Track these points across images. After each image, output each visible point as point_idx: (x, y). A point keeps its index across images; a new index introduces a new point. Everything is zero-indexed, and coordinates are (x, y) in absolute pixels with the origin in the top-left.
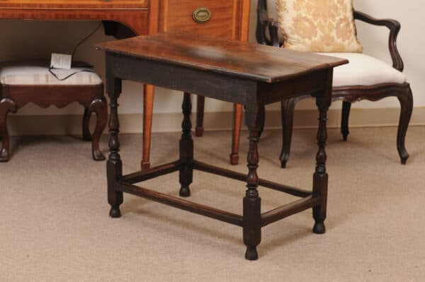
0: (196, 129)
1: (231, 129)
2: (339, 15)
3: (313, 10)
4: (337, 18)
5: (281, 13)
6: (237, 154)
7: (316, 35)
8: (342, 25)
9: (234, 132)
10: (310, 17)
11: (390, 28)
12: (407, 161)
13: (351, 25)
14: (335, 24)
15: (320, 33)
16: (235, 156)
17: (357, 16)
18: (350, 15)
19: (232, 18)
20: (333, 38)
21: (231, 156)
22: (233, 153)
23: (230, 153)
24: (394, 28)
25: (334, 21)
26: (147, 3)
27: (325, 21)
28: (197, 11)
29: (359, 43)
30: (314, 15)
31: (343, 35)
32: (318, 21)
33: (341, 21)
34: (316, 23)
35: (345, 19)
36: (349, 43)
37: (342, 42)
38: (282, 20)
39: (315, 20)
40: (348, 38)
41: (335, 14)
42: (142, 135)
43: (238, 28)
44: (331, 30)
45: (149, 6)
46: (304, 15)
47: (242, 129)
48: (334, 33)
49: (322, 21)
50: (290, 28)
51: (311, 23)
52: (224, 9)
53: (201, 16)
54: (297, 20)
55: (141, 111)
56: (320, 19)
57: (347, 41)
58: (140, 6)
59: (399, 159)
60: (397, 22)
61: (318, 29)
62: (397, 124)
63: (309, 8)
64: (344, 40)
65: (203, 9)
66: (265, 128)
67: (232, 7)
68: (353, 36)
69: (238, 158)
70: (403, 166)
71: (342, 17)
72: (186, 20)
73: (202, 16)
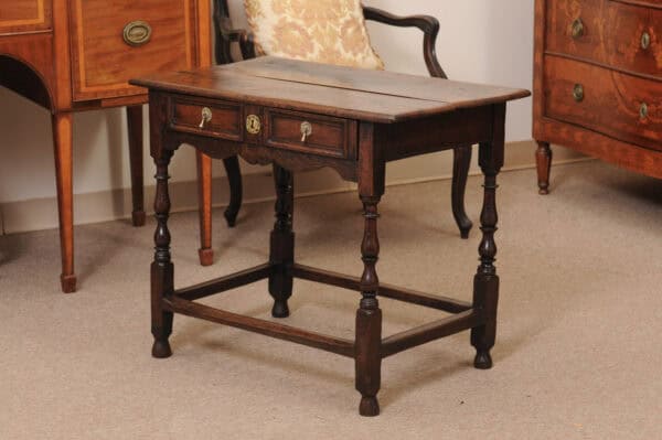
0: (133, 214)
1: (196, 208)
2: (343, 15)
3: (304, 11)
4: (342, 21)
5: (253, 20)
6: (210, 248)
7: (312, 51)
8: (350, 31)
9: (201, 212)
10: (300, 22)
11: (422, 29)
12: (471, 233)
13: (363, 30)
14: (339, 30)
15: (318, 46)
16: (207, 251)
17: (370, 14)
18: (359, 14)
19: (184, 33)
20: (338, 52)
21: (200, 251)
22: (203, 247)
23: (199, 247)
24: (430, 28)
25: (338, 25)
26: (49, 23)
27: (324, 27)
28: (130, 26)
29: (377, 56)
30: (306, 19)
31: (353, 45)
32: (314, 26)
33: (348, 24)
34: (310, 31)
35: (353, 21)
36: (364, 58)
37: (353, 58)
38: (258, 31)
39: (309, 26)
40: (362, 50)
41: (339, 14)
42: (58, 232)
43: (195, 50)
44: (334, 40)
45: (52, 26)
46: (290, 20)
47: (214, 205)
48: (339, 45)
49: (320, 28)
50: (271, 42)
51: (302, 31)
52: (171, 21)
53: (136, 34)
54: (280, 29)
55: (54, 193)
56: (316, 24)
57: (360, 56)
58: (38, 27)
59: (458, 231)
60: (433, 19)
61: (314, 41)
62: (451, 176)
63: (297, 9)
64: (355, 54)
65: (138, 23)
66: (244, 202)
67: (183, 17)
68: (367, 46)
69: (211, 254)
70: (464, 241)
71: (348, 18)
72: (112, 44)
73: (138, 35)
